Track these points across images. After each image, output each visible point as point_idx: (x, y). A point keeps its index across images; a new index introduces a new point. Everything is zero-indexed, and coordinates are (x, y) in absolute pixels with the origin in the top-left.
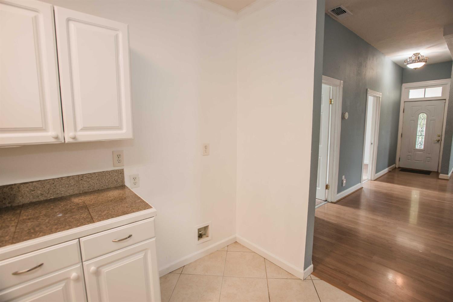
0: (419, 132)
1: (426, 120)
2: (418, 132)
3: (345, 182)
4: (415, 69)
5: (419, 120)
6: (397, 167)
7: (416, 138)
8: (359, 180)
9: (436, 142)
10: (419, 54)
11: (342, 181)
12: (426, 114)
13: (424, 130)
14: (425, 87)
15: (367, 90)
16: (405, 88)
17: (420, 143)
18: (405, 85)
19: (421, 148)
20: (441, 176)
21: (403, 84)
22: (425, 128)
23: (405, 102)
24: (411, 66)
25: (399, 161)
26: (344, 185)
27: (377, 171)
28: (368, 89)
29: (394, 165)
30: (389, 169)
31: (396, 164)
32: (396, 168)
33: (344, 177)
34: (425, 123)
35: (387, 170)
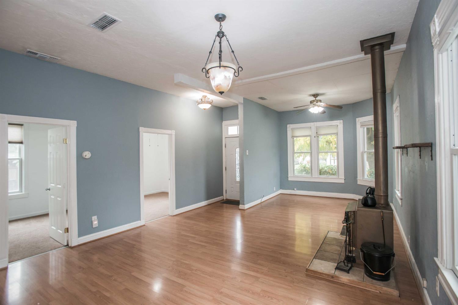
4: (205, 109)
5: (236, 154)
6: (225, 199)
10: (206, 96)
11: (92, 222)
15: (139, 129)
18: (224, 123)
19: (239, 180)
20: (241, 206)
23: (226, 138)
25: (226, 193)
29: (221, 197)
30: (209, 202)
31: (223, 196)
32: (223, 200)
33: (94, 217)
35: (204, 203)
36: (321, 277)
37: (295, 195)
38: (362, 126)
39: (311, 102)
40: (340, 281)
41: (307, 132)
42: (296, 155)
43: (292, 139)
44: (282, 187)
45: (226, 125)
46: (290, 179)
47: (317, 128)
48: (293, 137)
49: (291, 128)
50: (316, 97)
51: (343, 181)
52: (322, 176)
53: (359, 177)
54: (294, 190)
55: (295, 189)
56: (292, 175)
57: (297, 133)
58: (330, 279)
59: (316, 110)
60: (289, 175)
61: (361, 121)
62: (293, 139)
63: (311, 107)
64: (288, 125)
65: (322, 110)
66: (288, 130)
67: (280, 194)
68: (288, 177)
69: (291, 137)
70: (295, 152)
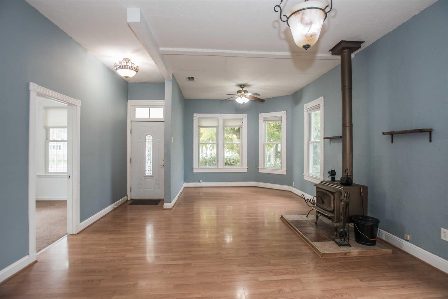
0: (148, 157)
1: (152, 143)
2: (146, 156)
5: (146, 142)
6: (129, 199)
7: (145, 163)
9: (162, 166)
10: (129, 60)
12: (151, 135)
13: (152, 154)
14: (150, 106)
16: (131, 105)
17: (149, 172)
18: (130, 102)
19: (150, 174)
20: (165, 205)
22: (152, 151)
23: (132, 121)
25: (131, 191)
29: (125, 197)
30: (115, 205)
31: (127, 196)
32: (127, 201)
34: (151, 146)
35: (109, 209)
36: (336, 257)
37: (201, 187)
38: (264, 121)
39: (238, 92)
40: (352, 255)
41: (214, 123)
44: (186, 180)
45: (132, 105)
46: (195, 171)
47: (224, 120)
48: (199, 127)
49: (198, 117)
50: (242, 88)
51: (246, 171)
52: (227, 167)
53: (261, 166)
54: (199, 182)
55: (201, 181)
56: (197, 167)
57: (204, 123)
58: (344, 257)
59: (243, 100)
60: (194, 167)
61: (263, 117)
62: (199, 129)
63: (238, 97)
64: (195, 114)
65: (247, 102)
66: (194, 119)
67: (185, 187)
68: (193, 169)
69: (197, 127)
70: (200, 142)
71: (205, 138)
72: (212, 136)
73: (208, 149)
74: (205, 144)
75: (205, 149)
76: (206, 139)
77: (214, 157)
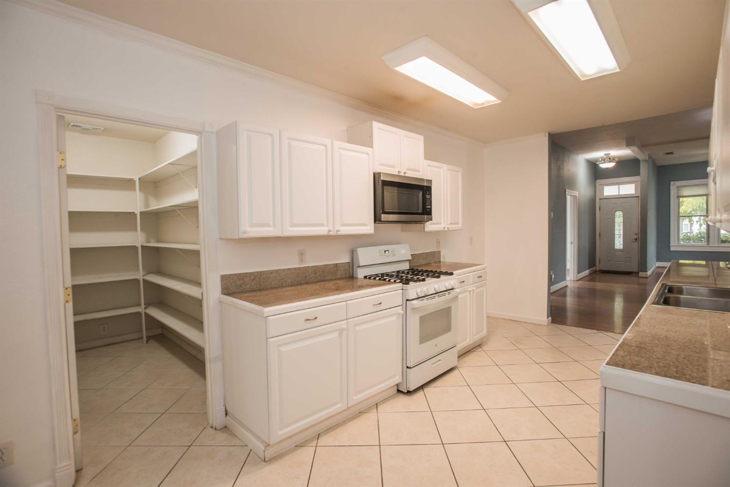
1: (622, 218)
3: (553, 277)
4: (607, 168)
5: (616, 218)
6: (598, 270)
7: (614, 237)
8: (564, 279)
9: (634, 240)
10: (609, 154)
11: (551, 276)
12: (621, 211)
13: (622, 229)
14: (619, 184)
15: (565, 190)
16: (599, 184)
17: (619, 244)
18: (599, 182)
19: (621, 248)
20: (641, 274)
21: (597, 181)
22: (622, 227)
23: (600, 199)
24: (603, 166)
25: (600, 264)
26: (553, 280)
27: (579, 272)
28: (567, 190)
29: (594, 268)
30: (591, 271)
31: (596, 266)
32: (596, 271)
33: (552, 272)
34: (622, 221)
35: (588, 272)
41: (701, 191)
42: (681, 219)
43: (677, 200)
44: (659, 259)
46: (672, 249)
48: (679, 197)
49: (677, 185)
52: (725, 244)
56: (676, 244)
57: (686, 192)
60: (672, 244)
62: (679, 199)
64: (672, 183)
66: (671, 188)
67: (658, 267)
68: (670, 246)
69: (676, 198)
70: (681, 215)
71: (688, 208)
72: (701, 206)
73: (695, 223)
74: (690, 216)
75: (689, 224)
76: (690, 210)
77: (704, 233)
